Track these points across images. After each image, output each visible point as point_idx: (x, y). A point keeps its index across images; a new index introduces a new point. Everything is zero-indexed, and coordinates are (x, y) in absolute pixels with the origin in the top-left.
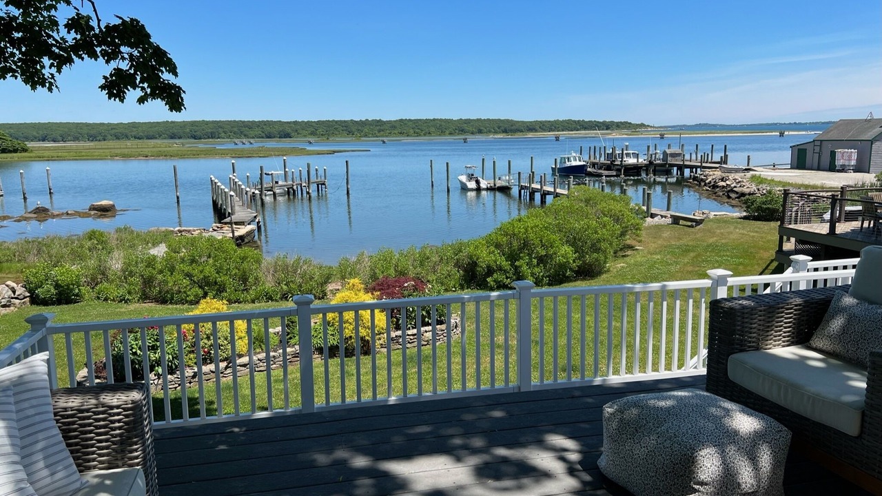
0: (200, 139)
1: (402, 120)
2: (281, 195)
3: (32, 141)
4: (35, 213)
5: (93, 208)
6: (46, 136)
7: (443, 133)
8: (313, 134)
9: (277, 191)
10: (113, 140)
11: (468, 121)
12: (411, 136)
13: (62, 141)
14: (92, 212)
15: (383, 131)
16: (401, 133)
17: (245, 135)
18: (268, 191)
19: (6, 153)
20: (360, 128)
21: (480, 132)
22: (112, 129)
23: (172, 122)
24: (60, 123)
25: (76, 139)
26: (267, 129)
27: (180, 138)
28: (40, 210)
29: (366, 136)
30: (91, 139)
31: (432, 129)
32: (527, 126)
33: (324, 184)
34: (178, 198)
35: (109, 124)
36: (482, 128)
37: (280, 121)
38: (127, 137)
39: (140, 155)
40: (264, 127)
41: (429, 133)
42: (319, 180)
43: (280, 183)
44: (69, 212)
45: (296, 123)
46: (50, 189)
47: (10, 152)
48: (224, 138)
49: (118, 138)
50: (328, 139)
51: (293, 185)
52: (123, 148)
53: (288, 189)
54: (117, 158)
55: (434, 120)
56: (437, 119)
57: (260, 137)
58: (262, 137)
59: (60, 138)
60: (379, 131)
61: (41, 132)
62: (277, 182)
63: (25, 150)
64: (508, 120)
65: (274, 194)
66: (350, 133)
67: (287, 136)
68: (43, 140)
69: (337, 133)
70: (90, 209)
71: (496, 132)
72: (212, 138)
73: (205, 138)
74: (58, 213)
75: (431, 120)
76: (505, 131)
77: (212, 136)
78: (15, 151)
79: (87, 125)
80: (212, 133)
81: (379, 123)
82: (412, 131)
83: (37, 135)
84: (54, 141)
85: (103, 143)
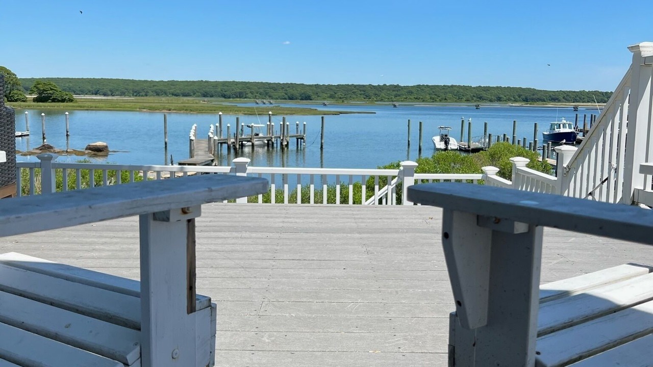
0: (229, 98)
1: (419, 85)
2: (260, 146)
3: (86, 94)
4: (41, 150)
5: (89, 148)
6: (98, 91)
7: (459, 99)
8: (332, 97)
9: (256, 143)
10: (154, 96)
11: (487, 89)
12: (427, 101)
13: (112, 95)
14: (87, 152)
15: (399, 96)
16: (416, 99)
17: (270, 96)
18: (248, 141)
19: (54, 102)
20: (377, 92)
21: (499, 99)
22: (154, 86)
23: (206, 82)
24: (111, 79)
25: (123, 94)
26: (290, 91)
27: (212, 96)
28: (45, 147)
29: (382, 100)
30: (135, 94)
31: (450, 95)
32: (550, 96)
33: (302, 138)
34: (166, 143)
35: (152, 81)
36: (501, 96)
37: (303, 84)
38: (166, 94)
39: (164, 108)
40: (288, 89)
41: (445, 99)
42: (299, 134)
43: (261, 135)
44: (68, 151)
45: (317, 86)
46: (67, 132)
47: (59, 101)
48: (250, 98)
49: (158, 94)
50: (343, 101)
51: (272, 138)
52: (157, 103)
53: (268, 141)
54: (145, 110)
55: (452, 86)
56: (455, 86)
57: (283, 99)
58: (285, 99)
59: (109, 93)
60: (396, 96)
61: (95, 87)
62: (257, 135)
63: (71, 100)
64: (529, 89)
65: (253, 145)
66: (368, 97)
67: (308, 98)
68: (96, 94)
69: (354, 96)
70: (86, 149)
71: (516, 101)
72: (240, 97)
73: (233, 98)
74: (59, 150)
75: (448, 87)
76: (526, 100)
77: (240, 95)
78: (63, 101)
79: (133, 81)
80: (240, 93)
81: (396, 88)
82: (428, 97)
83: (91, 89)
84: (105, 95)
85: (145, 98)
